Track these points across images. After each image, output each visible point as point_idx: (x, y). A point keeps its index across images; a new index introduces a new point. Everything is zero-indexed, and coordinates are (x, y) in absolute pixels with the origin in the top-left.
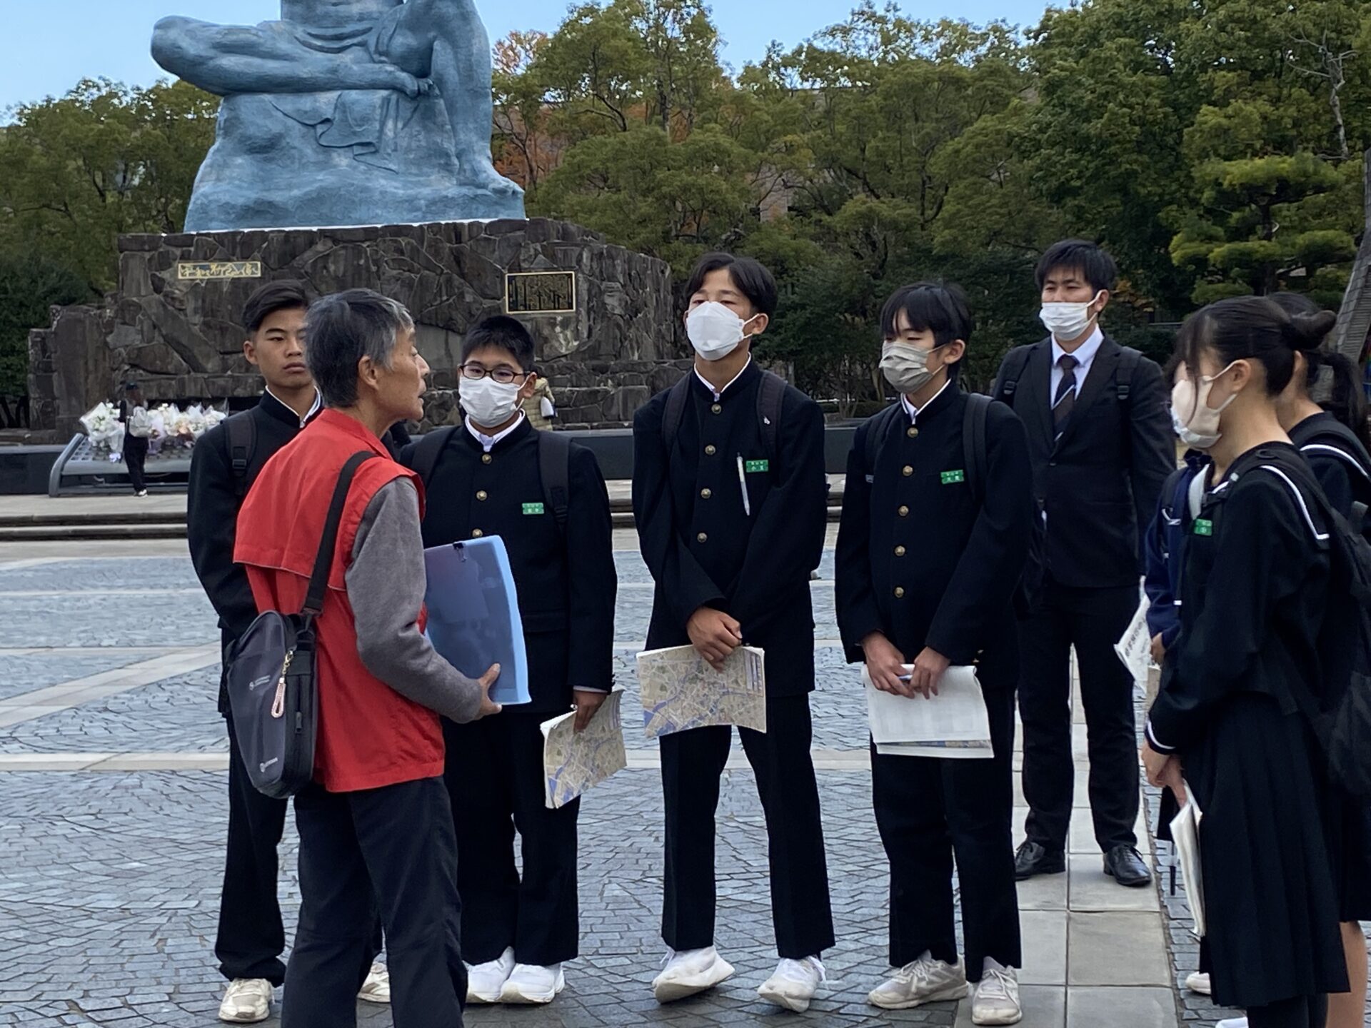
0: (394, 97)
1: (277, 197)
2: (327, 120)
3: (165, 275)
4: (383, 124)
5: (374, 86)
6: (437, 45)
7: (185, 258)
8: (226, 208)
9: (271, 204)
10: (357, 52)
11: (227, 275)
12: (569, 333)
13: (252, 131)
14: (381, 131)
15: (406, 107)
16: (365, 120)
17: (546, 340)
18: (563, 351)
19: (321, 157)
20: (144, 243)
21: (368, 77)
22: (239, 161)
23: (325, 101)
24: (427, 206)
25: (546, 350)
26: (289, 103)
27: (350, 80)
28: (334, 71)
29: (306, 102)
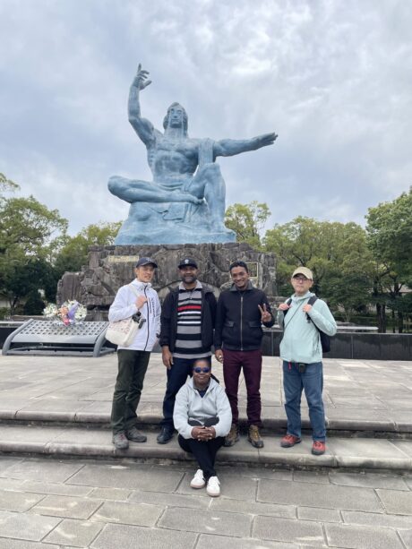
0: (190, 204)
1: (147, 234)
2: (166, 211)
3: (104, 260)
4: (186, 212)
5: (183, 201)
6: (207, 185)
7: (112, 254)
8: (128, 238)
9: (144, 237)
10: (178, 191)
11: (126, 260)
13: (140, 213)
14: (185, 215)
15: (194, 208)
16: (179, 211)
19: (163, 223)
20: (97, 248)
21: (182, 198)
22: (135, 223)
23: (166, 206)
24: (200, 238)
26: (154, 205)
27: (174, 199)
28: (170, 196)
29: (159, 205)
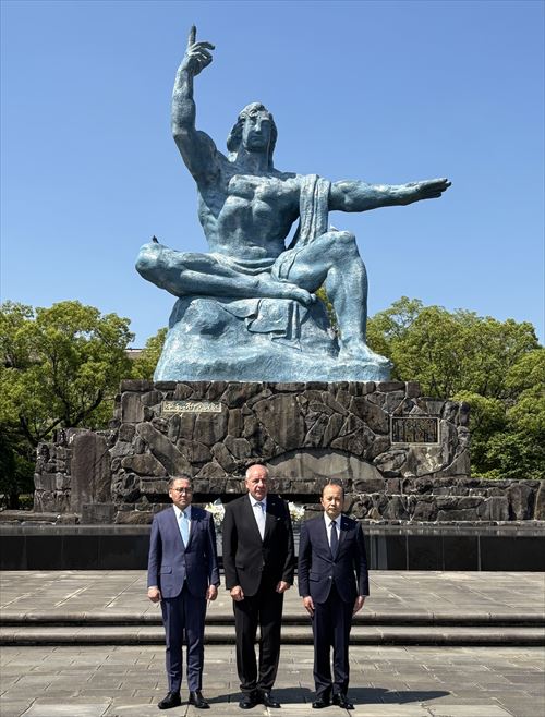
0: (295, 303)
1: (229, 361)
2: (252, 316)
3: (155, 408)
4: (290, 319)
7: (169, 398)
9: (226, 365)
10: (268, 275)
11: (197, 410)
12: (435, 458)
13: (206, 319)
14: (289, 324)
15: (303, 310)
16: (278, 316)
17: (419, 462)
18: (431, 470)
19: (250, 339)
20: (140, 386)
23: (250, 304)
24: (331, 372)
25: (419, 470)
27: (266, 292)
29: (239, 304)
